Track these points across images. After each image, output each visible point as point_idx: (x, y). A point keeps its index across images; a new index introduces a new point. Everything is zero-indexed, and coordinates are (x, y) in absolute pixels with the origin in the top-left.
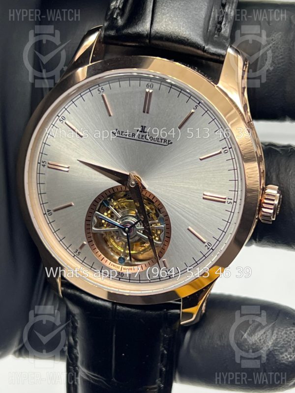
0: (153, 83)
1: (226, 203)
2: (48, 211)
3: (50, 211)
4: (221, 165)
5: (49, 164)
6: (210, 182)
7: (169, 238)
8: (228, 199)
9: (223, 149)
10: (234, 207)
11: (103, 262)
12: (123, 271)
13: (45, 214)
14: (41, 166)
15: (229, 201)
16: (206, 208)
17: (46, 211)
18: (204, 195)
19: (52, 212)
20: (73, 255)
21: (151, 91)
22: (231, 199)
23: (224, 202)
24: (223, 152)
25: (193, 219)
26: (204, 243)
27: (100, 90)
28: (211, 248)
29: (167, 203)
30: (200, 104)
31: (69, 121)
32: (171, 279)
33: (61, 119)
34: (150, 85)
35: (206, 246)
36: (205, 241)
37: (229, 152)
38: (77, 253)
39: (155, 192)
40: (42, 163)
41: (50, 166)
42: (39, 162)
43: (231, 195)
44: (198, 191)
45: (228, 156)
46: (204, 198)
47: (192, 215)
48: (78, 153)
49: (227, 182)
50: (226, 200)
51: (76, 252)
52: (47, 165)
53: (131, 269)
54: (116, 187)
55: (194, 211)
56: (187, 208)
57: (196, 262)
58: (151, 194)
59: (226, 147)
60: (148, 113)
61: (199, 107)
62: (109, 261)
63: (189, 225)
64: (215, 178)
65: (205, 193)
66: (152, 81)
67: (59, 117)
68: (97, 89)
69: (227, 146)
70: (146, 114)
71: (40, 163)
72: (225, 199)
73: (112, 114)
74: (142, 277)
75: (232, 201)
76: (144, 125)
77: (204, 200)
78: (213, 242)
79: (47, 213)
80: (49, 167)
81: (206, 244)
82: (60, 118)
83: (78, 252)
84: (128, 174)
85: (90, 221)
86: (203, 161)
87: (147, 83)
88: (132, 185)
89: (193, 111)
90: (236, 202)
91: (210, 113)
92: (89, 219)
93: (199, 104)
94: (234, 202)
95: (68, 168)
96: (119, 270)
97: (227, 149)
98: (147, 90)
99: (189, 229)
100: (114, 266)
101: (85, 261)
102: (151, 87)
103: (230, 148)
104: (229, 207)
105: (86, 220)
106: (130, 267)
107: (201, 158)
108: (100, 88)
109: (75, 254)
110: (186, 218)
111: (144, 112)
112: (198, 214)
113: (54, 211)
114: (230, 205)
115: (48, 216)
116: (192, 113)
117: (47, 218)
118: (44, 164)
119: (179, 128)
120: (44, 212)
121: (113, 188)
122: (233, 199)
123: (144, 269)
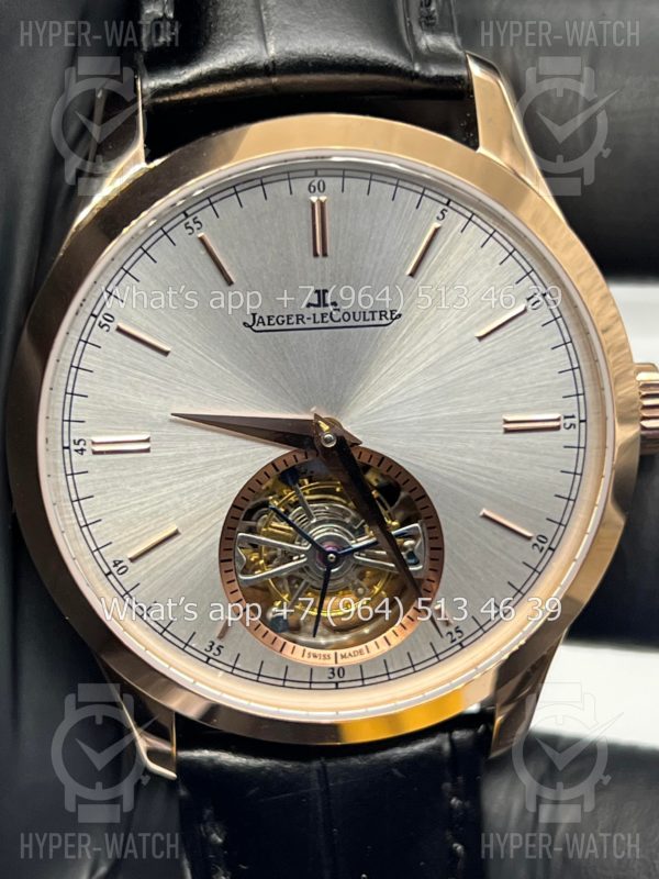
0: (326, 179)
1: (562, 429)
2: (116, 565)
3: (120, 562)
4: (532, 340)
5: (93, 443)
6: (513, 389)
7: (441, 549)
8: (566, 417)
9: (528, 299)
10: (583, 433)
11: (287, 652)
12: (341, 662)
13: (110, 573)
14: (73, 453)
15: (568, 421)
16: (516, 454)
17: (111, 565)
18: (507, 422)
19: (127, 563)
20: (205, 659)
21: (322, 199)
22: (573, 417)
23: (558, 428)
24: (529, 309)
25: (489, 488)
26: (529, 538)
27: (191, 224)
28: (546, 546)
29: (417, 466)
30: (451, 204)
31: (127, 321)
32: (465, 649)
33: (104, 322)
34: (315, 184)
35: (535, 545)
36: (528, 534)
37: (544, 304)
38: (215, 650)
39: (383, 447)
40: (73, 447)
41: (97, 448)
42: (66, 445)
43: (571, 406)
44: (490, 418)
45: (544, 315)
46: (507, 431)
47: (484, 479)
48: (166, 398)
49: (555, 378)
50: (561, 423)
51: (211, 647)
52: (89, 447)
53: (361, 652)
54: (283, 459)
55: (488, 469)
56: (470, 465)
57: (519, 591)
58: (372, 455)
60: (325, 254)
61: (450, 214)
62: (300, 648)
63: (483, 506)
64: (521, 375)
65: (509, 419)
66: (320, 173)
67: (96, 317)
68: (182, 224)
69: (536, 291)
70: (321, 258)
71: (68, 448)
72: (558, 420)
73: (234, 279)
74: (393, 664)
75: (575, 421)
76: (321, 288)
77: (507, 435)
78: (549, 530)
79: (114, 570)
80: (95, 453)
81: (534, 540)
82: (100, 318)
83: (215, 647)
84: (310, 417)
85: (230, 560)
86: (486, 341)
87: (308, 181)
88: (328, 441)
89: (437, 225)
90: (585, 421)
91: (479, 221)
92: (226, 556)
93: (448, 204)
94: (581, 421)
95: (147, 441)
96: (331, 663)
98: (313, 199)
99: (485, 517)
100: (315, 656)
101: (238, 665)
102: (322, 189)
103: (544, 295)
104: (570, 436)
105: (221, 561)
106: (357, 648)
107: (481, 334)
108: (190, 220)
109: (210, 654)
110: (470, 489)
111: (316, 255)
112: (500, 472)
113: (132, 560)
114: (574, 431)
115: (118, 576)
116: (437, 230)
117: (116, 584)
118: (81, 446)
119: (412, 275)
120: (107, 571)
121: (273, 464)
122: (577, 415)
123: (395, 641)
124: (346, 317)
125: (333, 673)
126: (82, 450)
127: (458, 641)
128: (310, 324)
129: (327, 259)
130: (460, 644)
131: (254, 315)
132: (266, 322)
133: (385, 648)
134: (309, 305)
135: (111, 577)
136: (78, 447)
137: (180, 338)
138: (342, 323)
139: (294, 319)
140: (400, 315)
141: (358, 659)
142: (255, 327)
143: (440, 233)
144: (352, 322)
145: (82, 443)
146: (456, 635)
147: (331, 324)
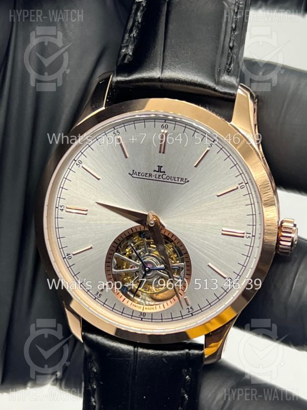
0: (168, 124)
1: (245, 238)
2: (67, 255)
3: (69, 254)
4: (238, 200)
5: (67, 208)
6: (228, 218)
7: (190, 275)
8: (247, 233)
9: (239, 184)
10: (253, 241)
11: (125, 302)
12: (145, 311)
13: (65, 258)
14: (59, 210)
15: (248, 235)
16: (225, 244)
17: (66, 255)
18: (223, 231)
19: (71, 255)
20: (94, 298)
21: (166, 131)
22: (250, 234)
23: (243, 237)
24: (239, 188)
25: (212, 255)
26: (225, 278)
27: (116, 132)
28: (231, 283)
29: (186, 241)
31: (86, 164)
32: (193, 316)
33: (78, 163)
34: (164, 125)
36: (225, 276)
37: (245, 187)
39: (174, 231)
40: (60, 208)
41: (68, 210)
42: (57, 206)
43: (250, 229)
44: (217, 228)
45: (245, 191)
46: (223, 234)
47: (211, 251)
49: (244, 217)
50: (245, 235)
52: (65, 209)
53: (153, 309)
54: (136, 227)
55: (213, 247)
56: (207, 245)
57: (218, 298)
58: (170, 233)
59: (242, 183)
60: (163, 153)
62: (130, 302)
63: (209, 262)
65: (224, 229)
66: (167, 121)
67: (76, 161)
68: (113, 132)
69: (243, 181)
70: (162, 154)
71: (58, 208)
72: (244, 233)
73: (128, 156)
74: (164, 316)
75: (251, 235)
76: (160, 165)
77: (223, 236)
78: (233, 276)
79: (67, 257)
81: (227, 279)
82: (77, 162)
83: (98, 294)
84: (147, 213)
85: (110, 262)
86: (221, 197)
87: (162, 124)
88: (151, 224)
89: (208, 149)
90: (254, 236)
91: (224, 150)
92: (108, 260)
94: (253, 236)
95: (86, 211)
96: (141, 310)
97: (244, 184)
98: (162, 131)
99: (209, 266)
100: (135, 306)
101: (106, 303)
102: (166, 127)
103: (246, 184)
104: (248, 241)
105: (106, 262)
106: (152, 307)
107: (219, 194)
108: (116, 131)
109: (96, 297)
110: (205, 254)
111: (160, 152)
112: (217, 250)
113: (74, 255)
114: (249, 240)
115: (68, 260)
116: (208, 151)
117: (66, 262)
118: (62, 208)
119: (196, 166)
120: (64, 257)
121: (131, 229)
122: (251, 233)
123: (167, 307)
124: (168, 178)
125: (141, 314)
126: (63, 210)
127: (191, 312)
128: (154, 178)
129: (164, 154)
130: (192, 314)
131: (133, 171)
132: (137, 174)
133: (162, 309)
134: (155, 171)
135: (65, 259)
136: (61, 208)
137: (104, 174)
138: (166, 180)
139: (148, 175)
140: (188, 181)
141: (152, 311)
142: (133, 175)
143: (209, 152)
144: (170, 180)
145: (63, 207)
146: (190, 310)
147: (162, 179)
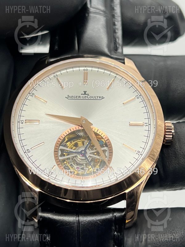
2: (27, 150)
3: (29, 150)
4: (137, 105)
9: (136, 96)
12: (84, 179)
27: (55, 76)
40: (20, 122)
42: (19, 121)
45: (140, 100)
48: (45, 112)
53: (89, 177)
58: (95, 129)
61: (117, 77)
66: (87, 67)
68: (53, 76)
71: (19, 122)
77: (130, 126)
82: (31, 94)
84: (80, 117)
86: (125, 105)
87: (84, 68)
91: (124, 79)
92: (56, 150)
93: (117, 75)
96: (81, 179)
100: (77, 177)
101: (56, 178)
102: (87, 70)
103: (140, 96)
115: (28, 153)
116: (114, 80)
117: (27, 155)
118: (22, 122)
119: (107, 89)
124: (91, 97)
126: (23, 123)
129: (87, 85)
132: (71, 97)
135: (26, 153)
137: (50, 99)
140: (104, 98)
142: (68, 98)
145: (23, 121)
